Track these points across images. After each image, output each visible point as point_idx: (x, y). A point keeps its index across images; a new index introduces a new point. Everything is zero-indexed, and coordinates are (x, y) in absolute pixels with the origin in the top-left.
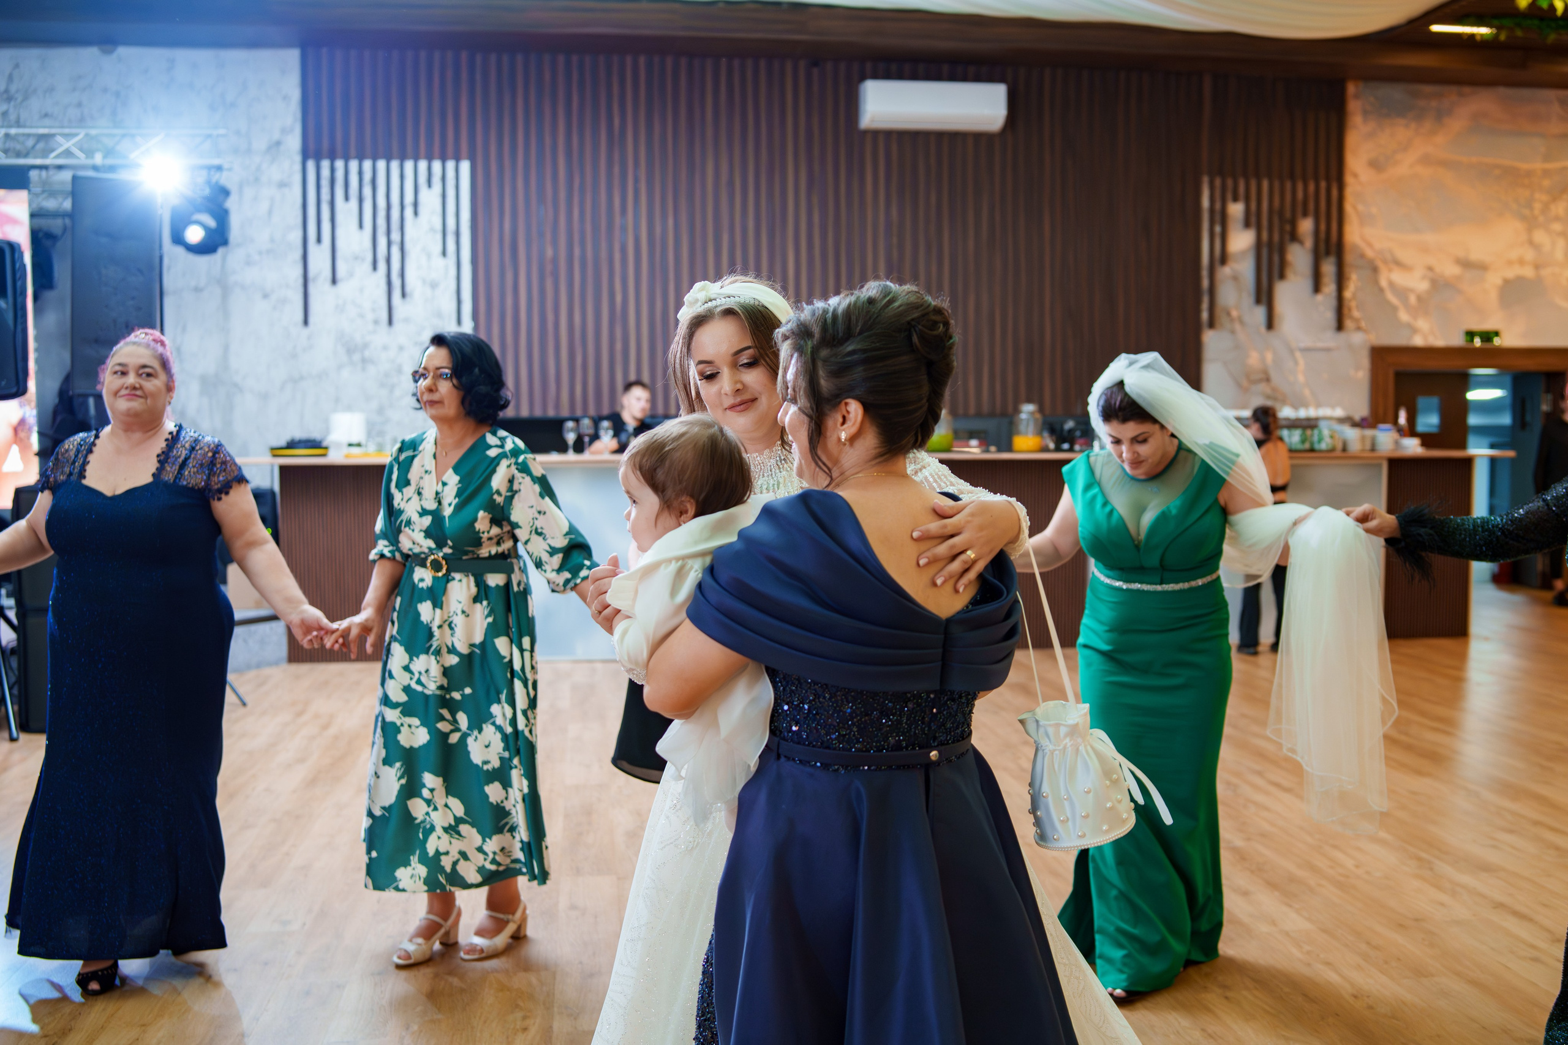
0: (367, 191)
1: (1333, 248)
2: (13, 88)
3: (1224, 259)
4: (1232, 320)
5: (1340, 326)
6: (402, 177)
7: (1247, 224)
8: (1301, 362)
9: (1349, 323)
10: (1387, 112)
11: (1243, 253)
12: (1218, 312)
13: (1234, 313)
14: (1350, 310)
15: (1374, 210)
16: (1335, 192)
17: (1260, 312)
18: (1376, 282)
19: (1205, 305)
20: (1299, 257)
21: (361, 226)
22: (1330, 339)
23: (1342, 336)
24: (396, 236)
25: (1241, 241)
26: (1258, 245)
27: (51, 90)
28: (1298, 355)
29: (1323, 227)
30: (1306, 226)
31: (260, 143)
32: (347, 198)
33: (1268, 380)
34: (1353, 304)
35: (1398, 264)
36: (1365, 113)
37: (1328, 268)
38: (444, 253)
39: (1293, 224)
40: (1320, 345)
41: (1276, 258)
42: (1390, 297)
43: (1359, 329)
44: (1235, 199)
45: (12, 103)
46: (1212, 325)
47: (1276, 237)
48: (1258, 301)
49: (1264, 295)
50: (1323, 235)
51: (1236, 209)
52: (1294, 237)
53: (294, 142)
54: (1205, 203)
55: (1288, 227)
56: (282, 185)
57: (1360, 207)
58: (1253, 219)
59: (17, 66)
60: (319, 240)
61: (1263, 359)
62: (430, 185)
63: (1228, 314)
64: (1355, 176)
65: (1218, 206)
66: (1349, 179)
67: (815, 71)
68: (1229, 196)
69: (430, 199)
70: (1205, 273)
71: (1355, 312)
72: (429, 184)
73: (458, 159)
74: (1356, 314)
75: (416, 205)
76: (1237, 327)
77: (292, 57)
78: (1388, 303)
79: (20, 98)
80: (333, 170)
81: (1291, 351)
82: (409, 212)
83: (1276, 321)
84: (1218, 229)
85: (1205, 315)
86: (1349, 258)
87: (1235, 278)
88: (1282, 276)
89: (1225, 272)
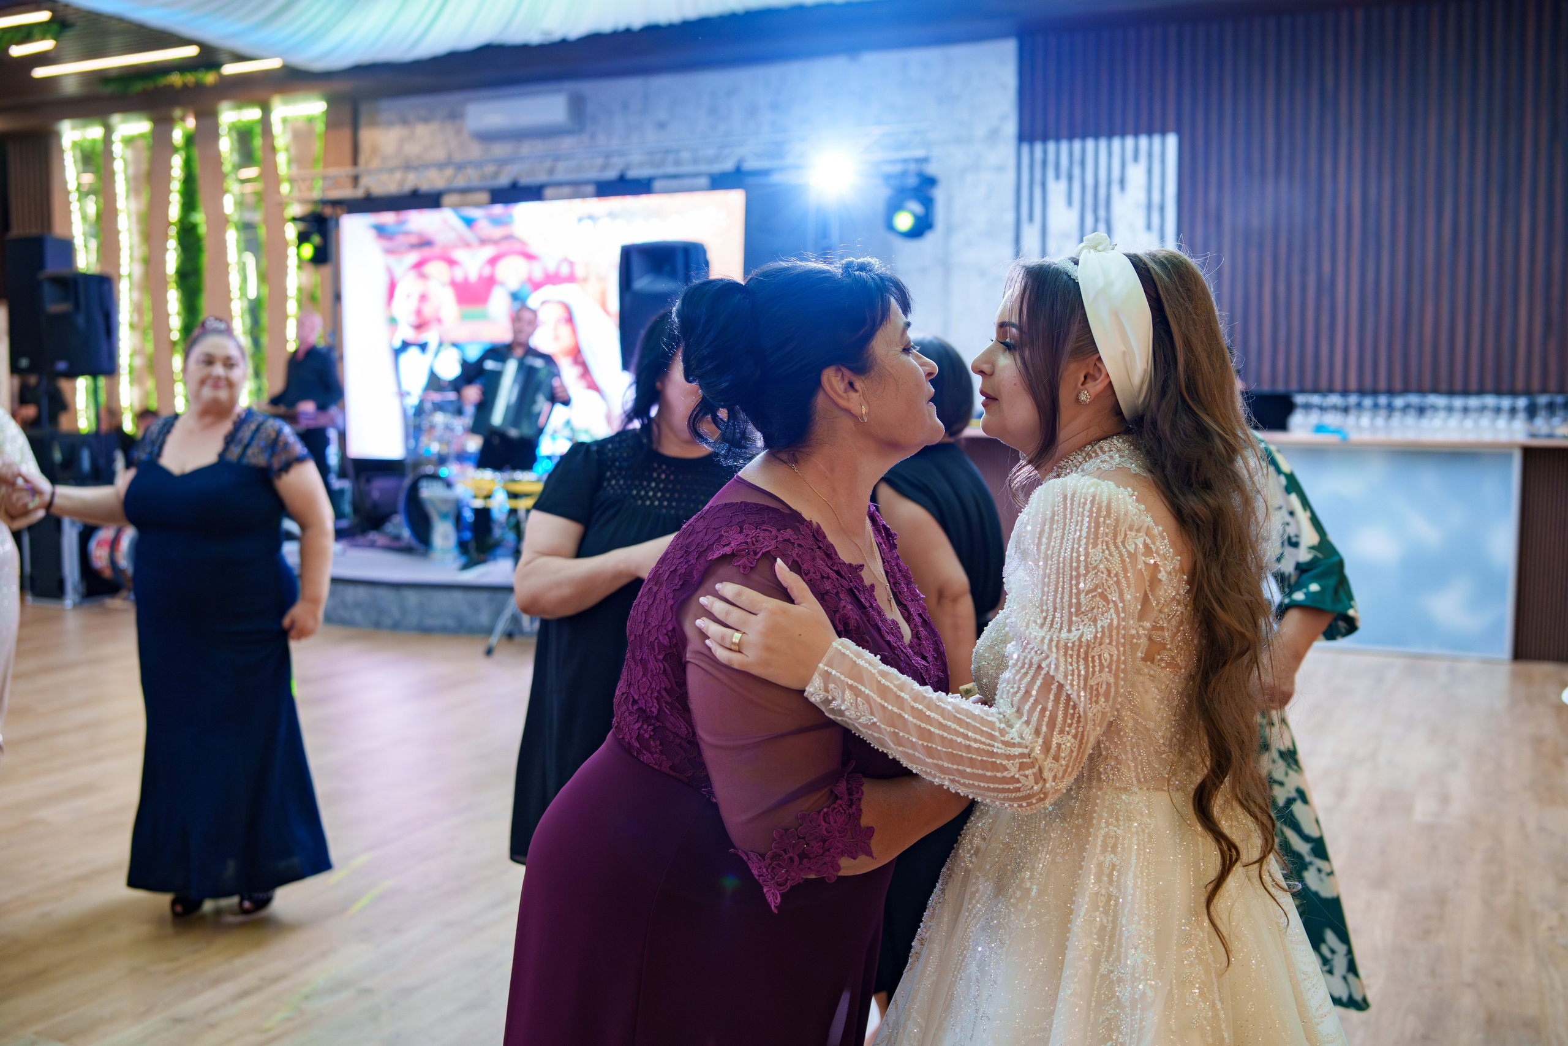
0: (1077, 171)
2: (779, 99)
6: (1110, 154)
21: (1070, 202)
24: (1102, 213)
27: (808, 98)
31: (980, 131)
32: (1057, 177)
38: (1149, 227)
53: (1010, 128)
56: (1000, 169)
60: (1031, 218)
62: (1135, 162)
69: (1136, 174)
72: (1136, 158)
73: (1164, 132)
75: (1122, 182)
77: (1009, 48)
80: (1045, 152)
82: (1115, 189)
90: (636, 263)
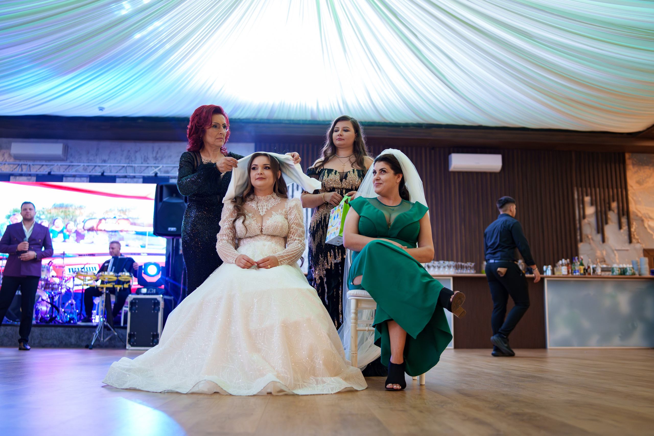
1: (625, 213)
2: (158, 156)
3: (584, 217)
4: (589, 239)
5: (630, 242)
7: (592, 204)
8: (617, 255)
9: (634, 240)
10: (641, 164)
11: (591, 215)
12: (584, 236)
13: (590, 237)
14: (634, 235)
15: (640, 199)
16: (624, 193)
17: (599, 237)
18: (643, 225)
19: (578, 234)
20: (612, 216)
22: (627, 246)
23: (632, 245)
25: (590, 210)
26: (597, 212)
27: (170, 156)
28: (615, 252)
29: (621, 205)
30: (614, 205)
33: (605, 261)
34: (635, 233)
35: (651, 218)
36: (633, 165)
37: (624, 220)
39: (609, 204)
40: (623, 248)
41: (604, 216)
42: (649, 230)
43: (638, 242)
44: (587, 195)
45: (157, 161)
46: (581, 241)
47: (603, 209)
48: (598, 232)
49: (600, 230)
50: (621, 208)
51: (587, 199)
52: (610, 209)
54: (576, 196)
55: (607, 205)
57: (635, 198)
58: (594, 202)
59: (160, 149)
61: (602, 254)
62: (298, 189)
63: (588, 237)
64: (632, 187)
65: (581, 198)
66: (629, 188)
67: (433, 151)
68: (585, 194)
70: (577, 222)
71: (636, 236)
74: (636, 237)
76: (591, 242)
78: (649, 233)
79: (160, 159)
81: (613, 251)
83: (606, 240)
84: (581, 206)
85: (579, 237)
86: (632, 216)
87: (589, 224)
88: (607, 223)
89: (585, 221)
90: (165, 191)
